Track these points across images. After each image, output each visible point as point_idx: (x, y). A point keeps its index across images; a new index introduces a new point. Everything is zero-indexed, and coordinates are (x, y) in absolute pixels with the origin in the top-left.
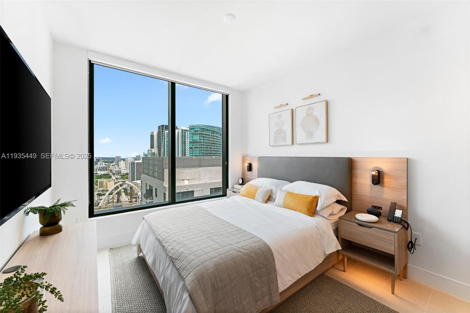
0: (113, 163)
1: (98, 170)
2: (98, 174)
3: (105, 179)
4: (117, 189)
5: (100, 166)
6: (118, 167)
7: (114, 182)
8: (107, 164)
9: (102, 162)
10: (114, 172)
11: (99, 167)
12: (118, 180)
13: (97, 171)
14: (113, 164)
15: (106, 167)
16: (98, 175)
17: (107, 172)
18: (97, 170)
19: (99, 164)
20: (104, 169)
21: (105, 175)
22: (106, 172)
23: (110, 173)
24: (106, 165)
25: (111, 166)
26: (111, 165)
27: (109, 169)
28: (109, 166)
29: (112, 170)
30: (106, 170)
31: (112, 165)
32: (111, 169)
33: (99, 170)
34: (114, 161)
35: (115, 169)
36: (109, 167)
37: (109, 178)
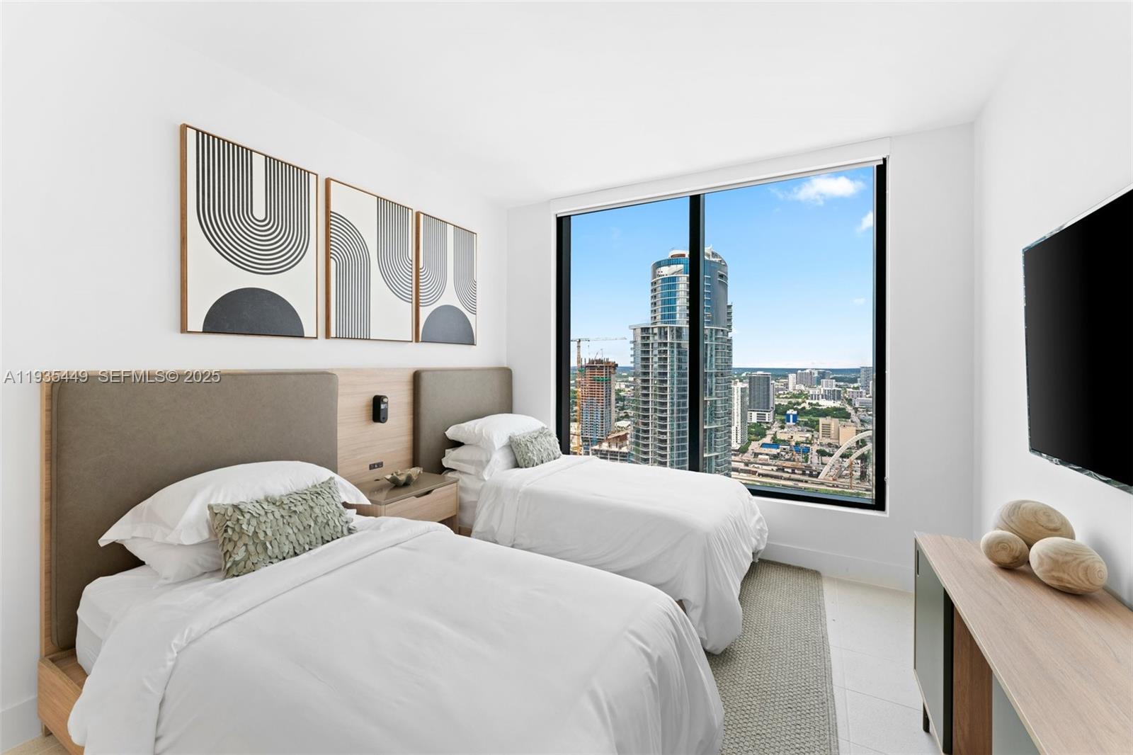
0: (856, 382)
1: (820, 397)
2: (820, 406)
3: (834, 419)
4: (861, 447)
5: (825, 389)
6: (867, 394)
7: (855, 428)
8: (842, 384)
9: (831, 379)
10: (857, 406)
11: (825, 391)
12: (866, 425)
13: (818, 399)
14: (856, 385)
15: (839, 392)
16: (820, 408)
17: (839, 402)
18: (818, 395)
19: (824, 383)
20: (834, 395)
21: (835, 409)
22: (838, 404)
23: (847, 406)
24: (840, 387)
25: (851, 390)
26: (850, 388)
27: (845, 397)
28: (845, 389)
29: (851, 400)
30: (839, 398)
31: (854, 388)
32: (851, 397)
33: (822, 398)
34: (859, 379)
35: (859, 398)
36: (846, 392)
37: (844, 417)
